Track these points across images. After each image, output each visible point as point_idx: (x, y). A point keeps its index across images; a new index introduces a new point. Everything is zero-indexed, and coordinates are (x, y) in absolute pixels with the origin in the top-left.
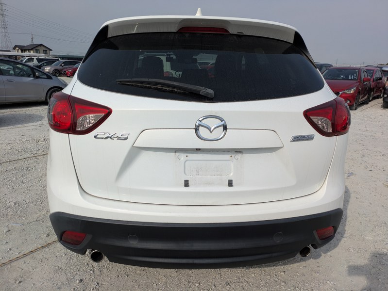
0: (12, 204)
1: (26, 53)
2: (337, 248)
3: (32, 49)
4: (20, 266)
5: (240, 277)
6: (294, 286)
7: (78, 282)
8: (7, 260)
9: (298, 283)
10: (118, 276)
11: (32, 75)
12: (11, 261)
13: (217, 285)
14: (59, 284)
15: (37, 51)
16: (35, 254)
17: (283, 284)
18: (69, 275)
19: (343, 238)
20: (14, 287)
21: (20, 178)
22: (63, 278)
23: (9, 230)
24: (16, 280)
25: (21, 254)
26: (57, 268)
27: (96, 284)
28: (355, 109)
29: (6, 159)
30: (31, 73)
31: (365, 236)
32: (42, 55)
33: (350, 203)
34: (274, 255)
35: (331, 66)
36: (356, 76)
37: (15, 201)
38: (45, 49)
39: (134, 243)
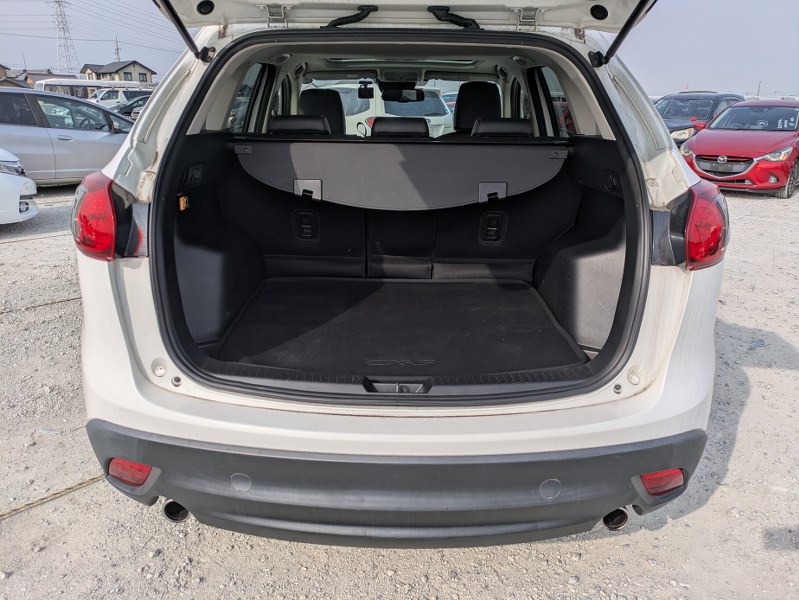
0: (47, 389)
1: (105, 81)
2: (705, 507)
3: (117, 72)
4: (46, 518)
5: (484, 562)
6: (598, 588)
7: (151, 554)
8: (22, 503)
9: (607, 581)
10: (233, 547)
11: (107, 127)
12: (30, 506)
13: (431, 577)
14: (115, 557)
15: (128, 76)
16: (77, 494)
17: (572, 581)
18: (138, 539)
19: (721, 488)
20: (29, 558)
21: (67, 337)
22: (124, 545)
23: (34, 444)
24: (35, 545)
25: (51, 492)
26: (115, 524)
27: (187, 561)
28: (789, 196)
29: (46, 298)
30: (104, 123)
31: (771, 485)
32: (135, 85)
33: (746, 408)
34: (541, 525)
35: (738, 99)
36: (794, 122)
37: (52, 383)
38: (143, 71)
39: (243, 490)
